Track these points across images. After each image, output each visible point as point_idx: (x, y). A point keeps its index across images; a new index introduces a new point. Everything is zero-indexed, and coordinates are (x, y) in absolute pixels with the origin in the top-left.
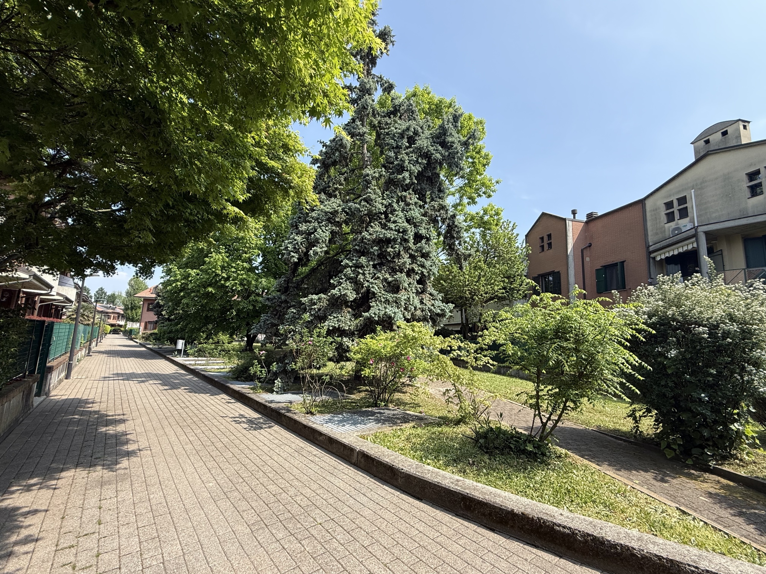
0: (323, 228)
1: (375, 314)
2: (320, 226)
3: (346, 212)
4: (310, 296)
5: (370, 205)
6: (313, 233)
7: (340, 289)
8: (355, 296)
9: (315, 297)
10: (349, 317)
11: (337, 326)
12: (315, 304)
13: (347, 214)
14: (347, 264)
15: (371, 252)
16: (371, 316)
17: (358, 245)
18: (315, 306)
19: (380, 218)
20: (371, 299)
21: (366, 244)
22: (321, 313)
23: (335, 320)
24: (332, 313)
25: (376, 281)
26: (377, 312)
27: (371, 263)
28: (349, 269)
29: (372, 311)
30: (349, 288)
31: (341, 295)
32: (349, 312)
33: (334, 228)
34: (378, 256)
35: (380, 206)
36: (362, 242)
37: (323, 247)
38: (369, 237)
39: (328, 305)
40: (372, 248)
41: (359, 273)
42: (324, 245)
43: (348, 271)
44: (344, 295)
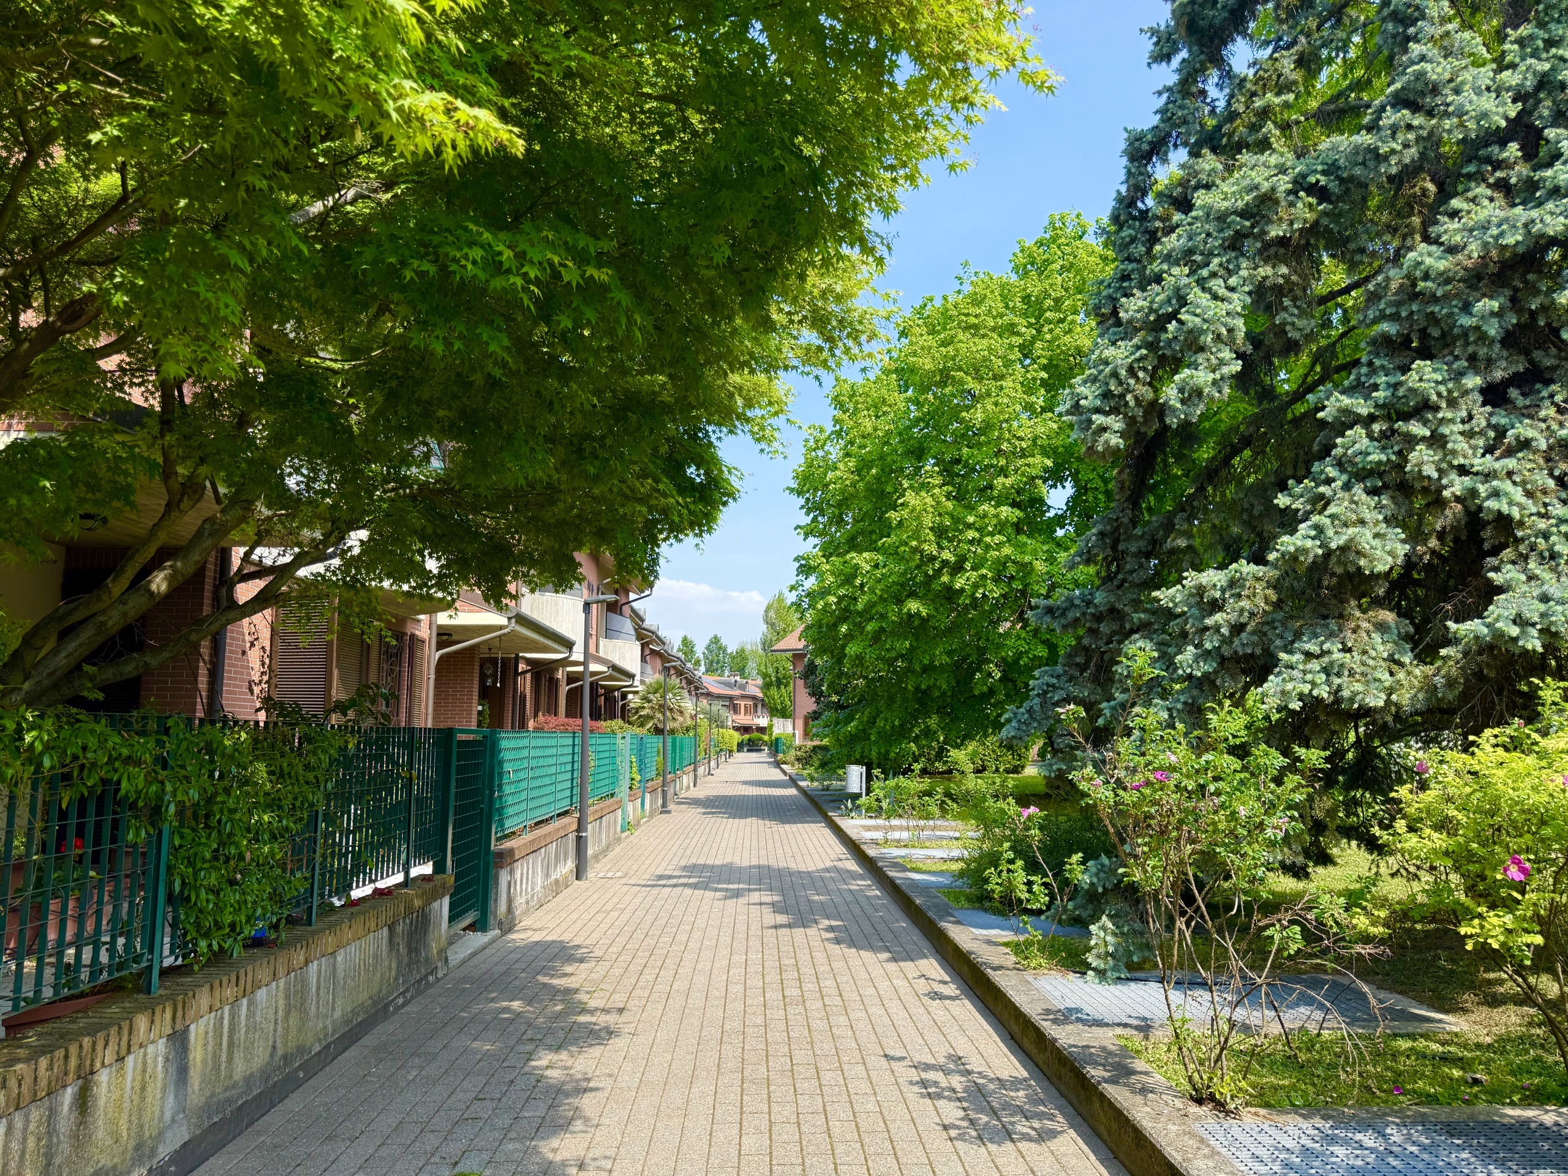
0: (1217, 285)
1: (1519, 620)
2: (1201, 283)
3: (1313, 189)
4: (1192, 578)
5: (1430, 114)
6: (1173, 316)
7: (1319, 529)
8: (1402, 549)
9: (1213, 578)
10: (1383, 650)
11: (1323, 692)
12: (1216, 606)
13: (1320, 192)
14: (1346, 411)
15: (1465, 332)
16: (1499, 635)
17: (1395, 317)
18: (1219, 617)
19: (1498, 165)
20: (1495, 551)
21: (1434, 299)
22: (1244, 644)
23: (1315, 665)
24: (1298, 635)
25: (1511, 463)
26: (1533, 610)
27: (1473, 381)
28: (1359, 431)
29: (1501, 611)
30: (1368, 515)
31: (1328, 554)
32: (1381, 627)
33: (1266, 271)
34: (1509, 340)
35: (1487, 103)
36: (1415, 296)
37: (1222, 363)
38: (1442, 265)
39: (1278, 605)
40: (1467, 308)
41: (1411, 441)
42: (1227, 354)
43: (1355, 440)
44: (1343, 549)
